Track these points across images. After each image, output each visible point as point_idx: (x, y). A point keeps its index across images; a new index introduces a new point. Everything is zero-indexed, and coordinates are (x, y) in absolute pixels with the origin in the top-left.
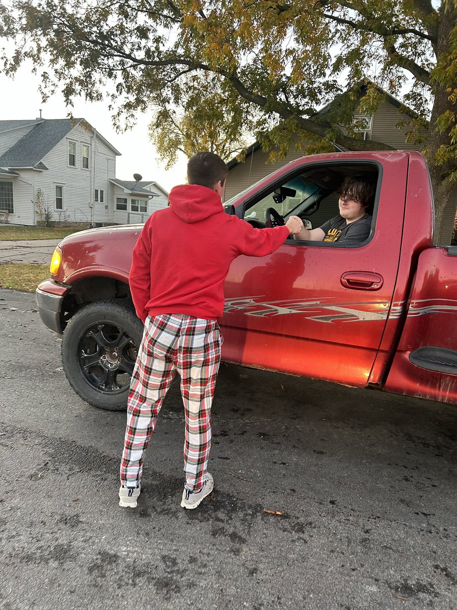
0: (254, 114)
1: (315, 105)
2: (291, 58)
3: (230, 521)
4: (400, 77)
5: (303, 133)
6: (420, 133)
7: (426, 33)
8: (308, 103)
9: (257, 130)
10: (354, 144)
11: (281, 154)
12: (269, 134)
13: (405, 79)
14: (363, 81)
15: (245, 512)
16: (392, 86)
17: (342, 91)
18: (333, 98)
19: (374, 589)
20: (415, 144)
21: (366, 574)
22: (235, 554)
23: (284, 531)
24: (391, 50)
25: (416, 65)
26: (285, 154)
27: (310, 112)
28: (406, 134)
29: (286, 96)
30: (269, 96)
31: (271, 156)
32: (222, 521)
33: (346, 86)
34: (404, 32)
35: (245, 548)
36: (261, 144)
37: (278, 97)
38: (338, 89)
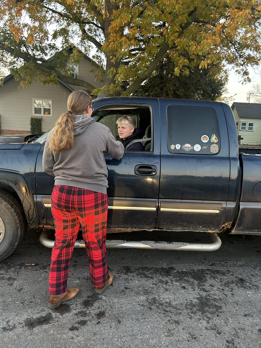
0: (7, 57)
1: (45, 56)
2: (26, 28)
3: (7, 273)
4: (90, 46)
5: (39, 71)
6: (102, 76)
7: (99, 25)
8: (40, 54)
9: (10, 67)
10: (68, 80)
11: (27, 83)
12: (18, 70)
13: (92, 47)
14: (70, 46)
15: (15, 268)
16: (86, 50)
17: (59, 50)
18: (55, 53)
19: (78, 281)
20: (100, 82)
21: (75, 277)
22: (10, 286)
23: (36, 271)
24: (84, 31)
25: (96, 41)
26: (30, 83)
27: (41, 59)
28: (95, 77)
29: (26, 49)
30: (15, 48)
31: (21, 84)
32: (3, 274)
33: (61, 48)
34: (89, 23)
35: (16, 282)
36: (14, 76)
37: (21, 49)
38: (57, 49)
